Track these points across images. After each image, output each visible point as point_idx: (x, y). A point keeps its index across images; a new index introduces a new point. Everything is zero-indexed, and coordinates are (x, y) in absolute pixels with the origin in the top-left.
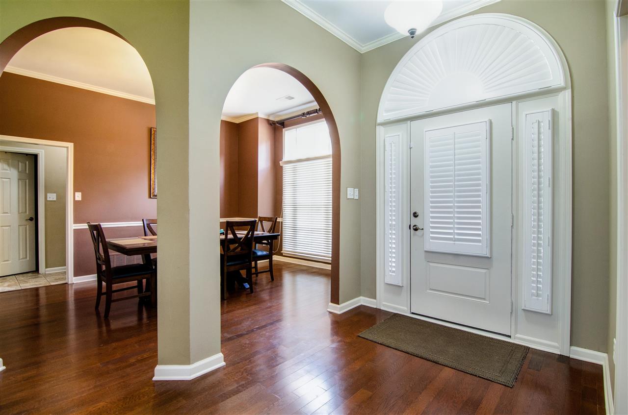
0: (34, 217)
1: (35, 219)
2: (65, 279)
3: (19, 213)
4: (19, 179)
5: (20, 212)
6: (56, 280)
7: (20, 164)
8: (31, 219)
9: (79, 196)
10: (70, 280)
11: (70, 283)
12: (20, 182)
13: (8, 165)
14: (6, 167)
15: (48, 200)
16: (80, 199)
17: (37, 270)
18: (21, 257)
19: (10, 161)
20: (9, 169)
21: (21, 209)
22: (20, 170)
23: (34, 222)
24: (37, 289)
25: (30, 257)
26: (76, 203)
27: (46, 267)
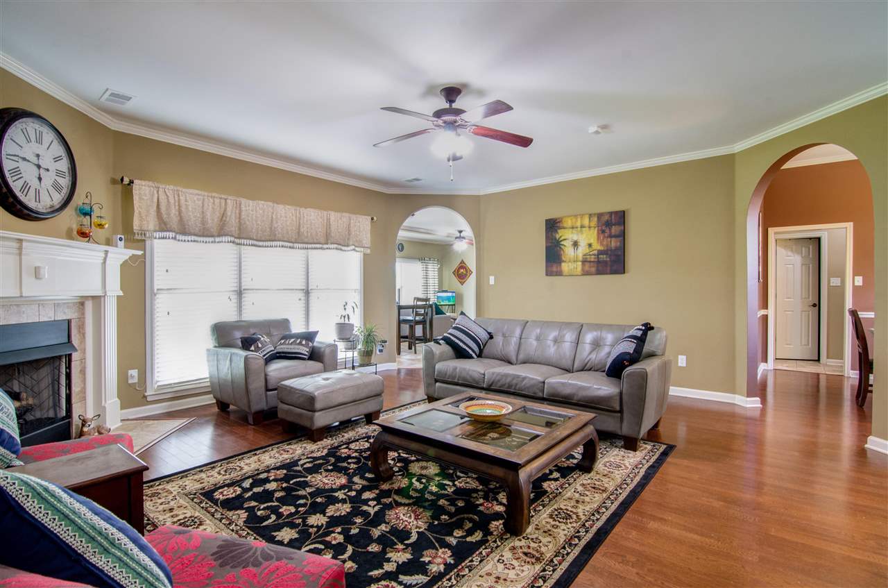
0: (817, 303)
1: (817, 305)
2: (842, 371)
3: (802, 298)
4: (802, 265)
5: (804, 297)
6: (834, 371)
7: (803, 249)
8: (814, 305)
9: (859, 281)
10: (846, 372)
11: (846, 375)
12: (804, 267)
13: (792, 251)
14: (790, 253)
15: (831, 284)
16: (861, 284)
17: (819, 360)
18: (803, 344)
19: (794, 247)
20: (792, 255)
21: (803, 294)
22: (803, 255)
23: (817, 307)
24: (818, 375)
25: (812, 345)
26: (855, 288)
27: (828, 358)
